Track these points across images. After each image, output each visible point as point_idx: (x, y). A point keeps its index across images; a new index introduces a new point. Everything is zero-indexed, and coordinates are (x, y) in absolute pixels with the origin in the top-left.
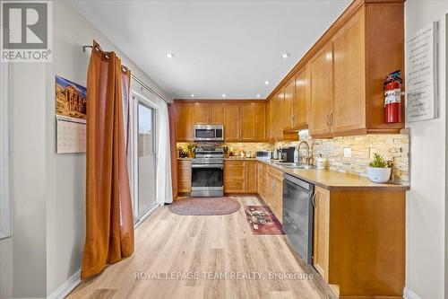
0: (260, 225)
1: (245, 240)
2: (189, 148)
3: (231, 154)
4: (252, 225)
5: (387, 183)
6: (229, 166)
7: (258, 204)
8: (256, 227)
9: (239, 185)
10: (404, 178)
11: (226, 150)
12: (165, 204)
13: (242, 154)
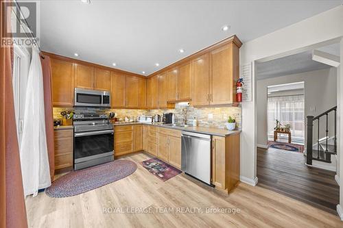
0: (162, 173)
1: (162, 188)
3: (117, 120)
4: (157, 175)
5: (234, 130)
6: (119, 130)
7: (148, 159)
8: (161, 176)
9: (128, 146)
10: (239, 127)
11: (112, 116)
12: (40, 191)
13: (127, 119)
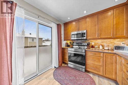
2: (70, 43)
3: (93, 47)
6: (89, 54)
9: (96, 68)
11: (89, 44)
13: (101, 47)
